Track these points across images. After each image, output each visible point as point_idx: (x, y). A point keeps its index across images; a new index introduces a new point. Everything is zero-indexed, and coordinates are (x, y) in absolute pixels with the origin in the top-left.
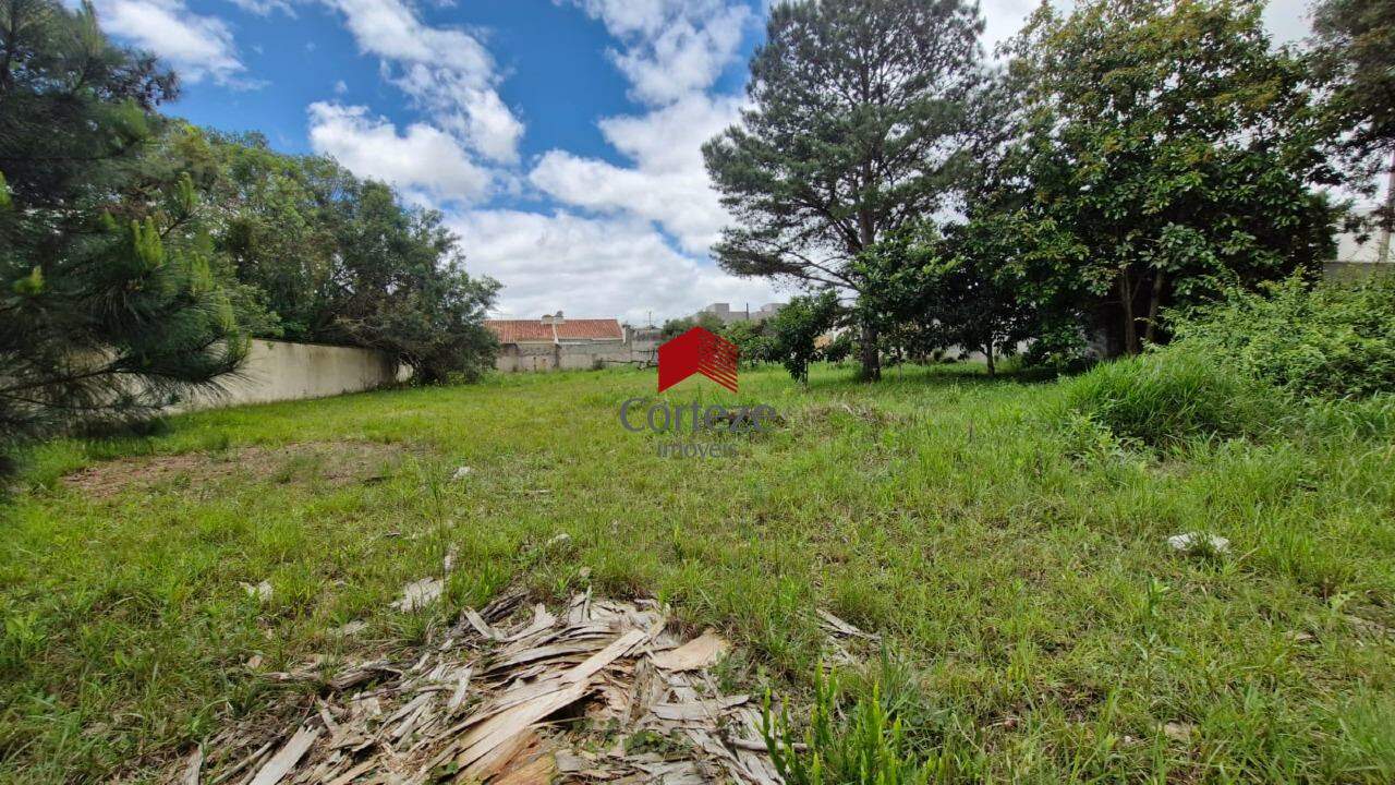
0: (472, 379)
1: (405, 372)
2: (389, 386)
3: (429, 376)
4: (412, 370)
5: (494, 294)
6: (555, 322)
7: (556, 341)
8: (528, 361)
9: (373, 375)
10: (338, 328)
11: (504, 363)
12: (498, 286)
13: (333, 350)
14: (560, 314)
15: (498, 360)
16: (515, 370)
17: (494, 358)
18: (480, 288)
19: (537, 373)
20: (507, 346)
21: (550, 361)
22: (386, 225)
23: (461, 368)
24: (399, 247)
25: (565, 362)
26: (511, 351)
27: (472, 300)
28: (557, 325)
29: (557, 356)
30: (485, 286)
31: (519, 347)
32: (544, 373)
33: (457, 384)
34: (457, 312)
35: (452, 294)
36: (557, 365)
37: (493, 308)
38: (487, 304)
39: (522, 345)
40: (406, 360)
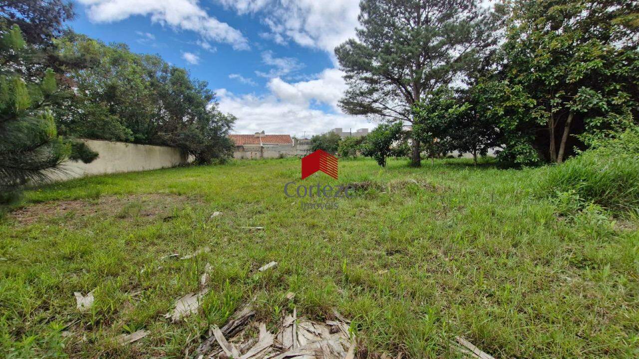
0: (222, 162)
1: (191, 158)
2: (184, 165)
3: (202, 161)
4: (194, 157)
5: (232, 122)
6: (261, 136)
7: (262, 145)
8: (248, 155)
9: (176, 159)
10: (159, 138)
11: (237, 155)
12: (234, 118)
13: (157, 148)
14: (263, 132)
15: (235, 153)
16: (242, 158)
17: (233, 153)
18: (226, 119)
19: (252, 159)
20: (238, 147)
21: (258, 154)
22: (183, 88)
23: (217, 157)
24: (190, 100)
25: (266, 155)
26: (241, 149)
27: (223, 125)
28: (262, 137)
29: (262, 151)
30: (229, 119)
31: (245, 147)
32: (256, 160)
33: (215, 164)
34: (216, 130)
35: (213, 122)
36: (262, 156)
37: (232, 129)
38: (229, 127)
39: (246, 146)
40: (192, 153)
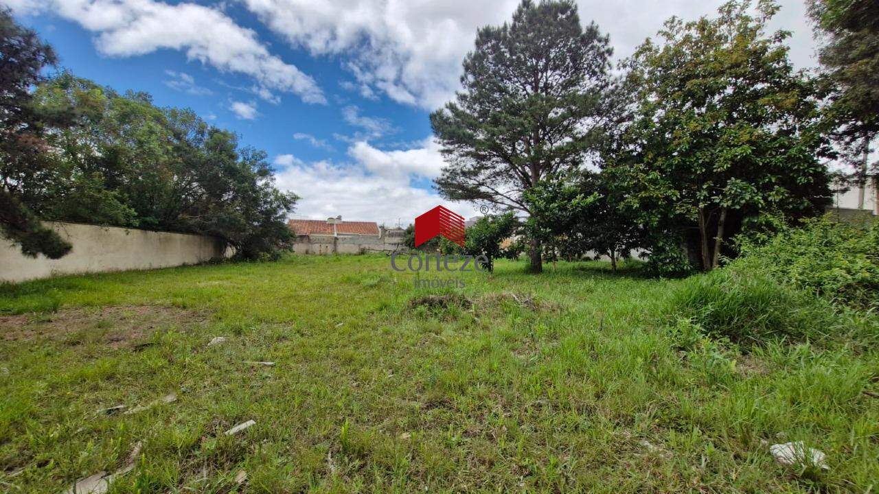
0: (275, 258)
1: (230, 252)
2: (217, 261)
3: (248, 255)
4: (235, 250)
5: (294, 203)
6: (336, 222)
7: (336, 235)
8: (316, 248)
9: (207, 253)
10: (182, 222)
11: (299, 248)
12: (296, 198)
13: (178, 236)
14: (339, 218)
15: (294, 246)
16: (307, 252)
17: (292, 245)
18: (285, 199)
19: (321, 255)
20: (302, 237)
21: (330, 248)
22: (224, 156)
23: (268, 251)
24: (232, 172)
25: (341, 248)
26: (305, 240)
27: (279, 206)
28: (337, 225)
29: (335, 243)
30: (288, 198)
31: (311, 238)
32: (325, 255)
33: (262, 261)
34: (268, 213)
35: (266, 202)
36: (335, 251)
37: (293, 212)
38: (288, 209)
39: (313, 236)
40: (234, 244)
